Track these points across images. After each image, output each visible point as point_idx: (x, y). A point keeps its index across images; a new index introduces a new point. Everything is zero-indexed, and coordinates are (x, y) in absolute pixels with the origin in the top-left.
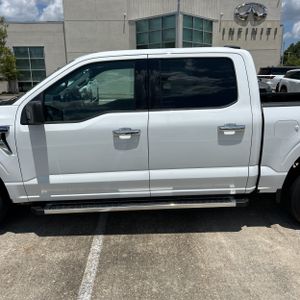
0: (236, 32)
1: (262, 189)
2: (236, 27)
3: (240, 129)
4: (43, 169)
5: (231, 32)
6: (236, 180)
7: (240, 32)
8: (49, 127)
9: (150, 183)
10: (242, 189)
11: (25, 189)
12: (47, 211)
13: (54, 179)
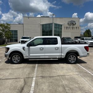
0: (68, 28)
1: (62, 57)
2: (68, 26)
3: (58, 48)
4: (29, 53)
6: (58, 56)
7: (69, 28)
8: (31, 47)
9: (45, 56)
10: (59, 57)
11: (26, 56)
12: (29, 60)
13: (31, 55)
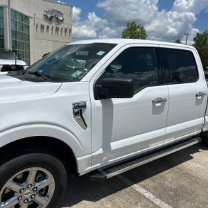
5: (42, 27)
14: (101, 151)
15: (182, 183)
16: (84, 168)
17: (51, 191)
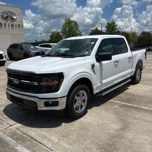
14: (100, 84)
15: (129, 97)
16: (95, 91)
17: (86, 100)
